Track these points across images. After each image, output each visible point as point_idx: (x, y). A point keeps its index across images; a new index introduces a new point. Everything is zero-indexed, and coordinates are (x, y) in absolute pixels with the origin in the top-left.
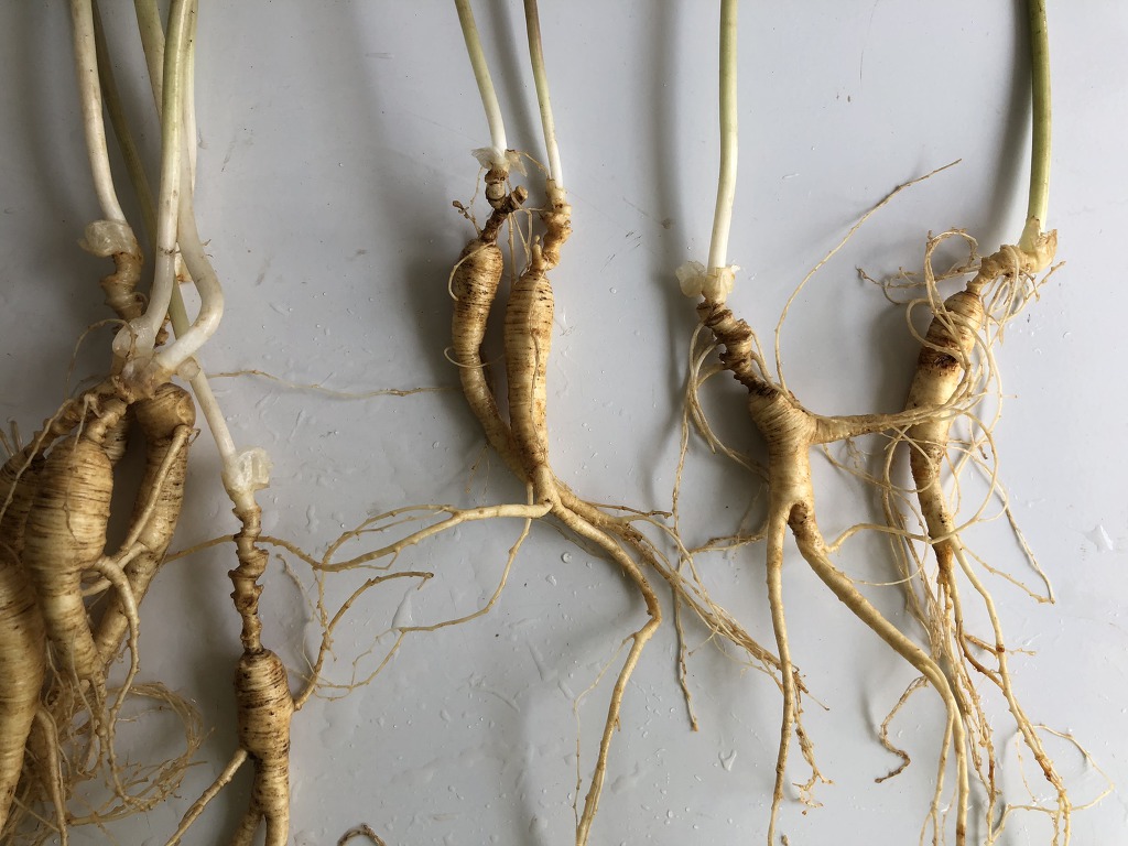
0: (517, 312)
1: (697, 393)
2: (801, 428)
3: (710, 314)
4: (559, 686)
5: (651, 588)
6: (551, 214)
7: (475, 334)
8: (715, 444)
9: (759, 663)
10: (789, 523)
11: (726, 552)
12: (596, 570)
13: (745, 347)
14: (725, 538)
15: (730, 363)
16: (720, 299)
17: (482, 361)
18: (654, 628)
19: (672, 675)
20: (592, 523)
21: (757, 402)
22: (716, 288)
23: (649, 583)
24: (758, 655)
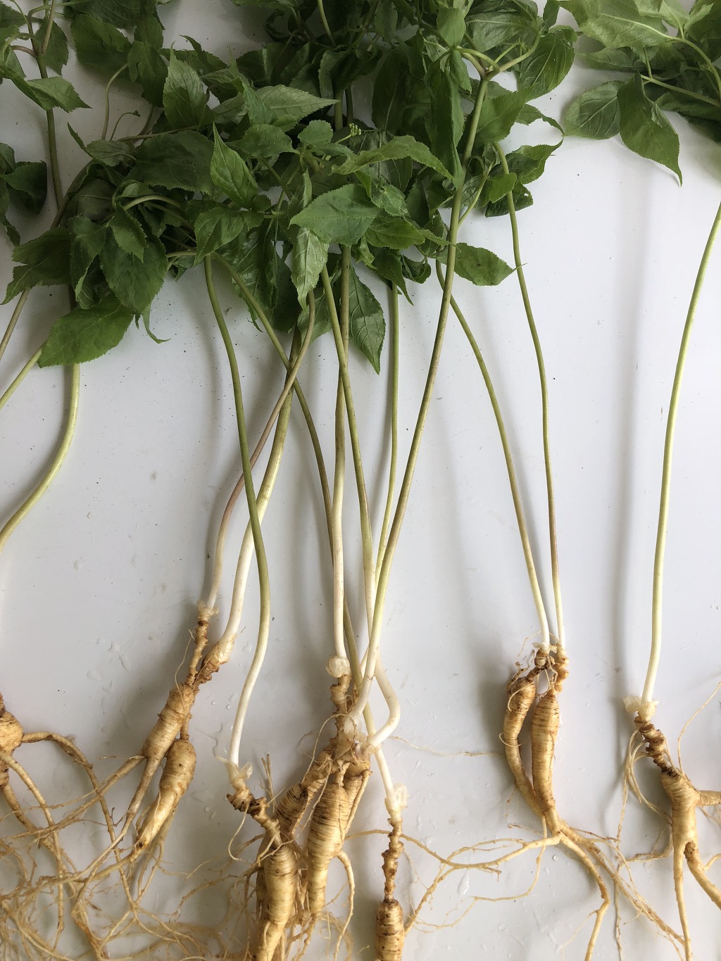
0: (543, 720)
1: (632, 768)
2: (691, 799)
3: (642, 727)
4: (548, 935)
5: (604, 882)
6: (559, 664)
7: (517, 728)
8: (642, 799)
9: (665, 933)
10: (685, 853)
11: (644, 863)
12: (571, 867)
13: (661, 748)
14: (645, 855)
15: (652, 754)
16: (648, 719)
17: (519, 743)
18: (607, 907)
19: (611, 934)
20: (573, 840)
21: (667, 780)
22: (647, 713)
23: (602, 878)
24: (664, 928)
